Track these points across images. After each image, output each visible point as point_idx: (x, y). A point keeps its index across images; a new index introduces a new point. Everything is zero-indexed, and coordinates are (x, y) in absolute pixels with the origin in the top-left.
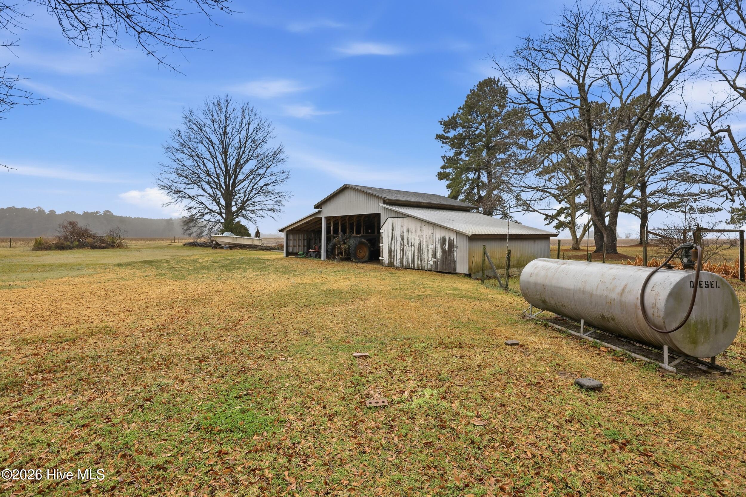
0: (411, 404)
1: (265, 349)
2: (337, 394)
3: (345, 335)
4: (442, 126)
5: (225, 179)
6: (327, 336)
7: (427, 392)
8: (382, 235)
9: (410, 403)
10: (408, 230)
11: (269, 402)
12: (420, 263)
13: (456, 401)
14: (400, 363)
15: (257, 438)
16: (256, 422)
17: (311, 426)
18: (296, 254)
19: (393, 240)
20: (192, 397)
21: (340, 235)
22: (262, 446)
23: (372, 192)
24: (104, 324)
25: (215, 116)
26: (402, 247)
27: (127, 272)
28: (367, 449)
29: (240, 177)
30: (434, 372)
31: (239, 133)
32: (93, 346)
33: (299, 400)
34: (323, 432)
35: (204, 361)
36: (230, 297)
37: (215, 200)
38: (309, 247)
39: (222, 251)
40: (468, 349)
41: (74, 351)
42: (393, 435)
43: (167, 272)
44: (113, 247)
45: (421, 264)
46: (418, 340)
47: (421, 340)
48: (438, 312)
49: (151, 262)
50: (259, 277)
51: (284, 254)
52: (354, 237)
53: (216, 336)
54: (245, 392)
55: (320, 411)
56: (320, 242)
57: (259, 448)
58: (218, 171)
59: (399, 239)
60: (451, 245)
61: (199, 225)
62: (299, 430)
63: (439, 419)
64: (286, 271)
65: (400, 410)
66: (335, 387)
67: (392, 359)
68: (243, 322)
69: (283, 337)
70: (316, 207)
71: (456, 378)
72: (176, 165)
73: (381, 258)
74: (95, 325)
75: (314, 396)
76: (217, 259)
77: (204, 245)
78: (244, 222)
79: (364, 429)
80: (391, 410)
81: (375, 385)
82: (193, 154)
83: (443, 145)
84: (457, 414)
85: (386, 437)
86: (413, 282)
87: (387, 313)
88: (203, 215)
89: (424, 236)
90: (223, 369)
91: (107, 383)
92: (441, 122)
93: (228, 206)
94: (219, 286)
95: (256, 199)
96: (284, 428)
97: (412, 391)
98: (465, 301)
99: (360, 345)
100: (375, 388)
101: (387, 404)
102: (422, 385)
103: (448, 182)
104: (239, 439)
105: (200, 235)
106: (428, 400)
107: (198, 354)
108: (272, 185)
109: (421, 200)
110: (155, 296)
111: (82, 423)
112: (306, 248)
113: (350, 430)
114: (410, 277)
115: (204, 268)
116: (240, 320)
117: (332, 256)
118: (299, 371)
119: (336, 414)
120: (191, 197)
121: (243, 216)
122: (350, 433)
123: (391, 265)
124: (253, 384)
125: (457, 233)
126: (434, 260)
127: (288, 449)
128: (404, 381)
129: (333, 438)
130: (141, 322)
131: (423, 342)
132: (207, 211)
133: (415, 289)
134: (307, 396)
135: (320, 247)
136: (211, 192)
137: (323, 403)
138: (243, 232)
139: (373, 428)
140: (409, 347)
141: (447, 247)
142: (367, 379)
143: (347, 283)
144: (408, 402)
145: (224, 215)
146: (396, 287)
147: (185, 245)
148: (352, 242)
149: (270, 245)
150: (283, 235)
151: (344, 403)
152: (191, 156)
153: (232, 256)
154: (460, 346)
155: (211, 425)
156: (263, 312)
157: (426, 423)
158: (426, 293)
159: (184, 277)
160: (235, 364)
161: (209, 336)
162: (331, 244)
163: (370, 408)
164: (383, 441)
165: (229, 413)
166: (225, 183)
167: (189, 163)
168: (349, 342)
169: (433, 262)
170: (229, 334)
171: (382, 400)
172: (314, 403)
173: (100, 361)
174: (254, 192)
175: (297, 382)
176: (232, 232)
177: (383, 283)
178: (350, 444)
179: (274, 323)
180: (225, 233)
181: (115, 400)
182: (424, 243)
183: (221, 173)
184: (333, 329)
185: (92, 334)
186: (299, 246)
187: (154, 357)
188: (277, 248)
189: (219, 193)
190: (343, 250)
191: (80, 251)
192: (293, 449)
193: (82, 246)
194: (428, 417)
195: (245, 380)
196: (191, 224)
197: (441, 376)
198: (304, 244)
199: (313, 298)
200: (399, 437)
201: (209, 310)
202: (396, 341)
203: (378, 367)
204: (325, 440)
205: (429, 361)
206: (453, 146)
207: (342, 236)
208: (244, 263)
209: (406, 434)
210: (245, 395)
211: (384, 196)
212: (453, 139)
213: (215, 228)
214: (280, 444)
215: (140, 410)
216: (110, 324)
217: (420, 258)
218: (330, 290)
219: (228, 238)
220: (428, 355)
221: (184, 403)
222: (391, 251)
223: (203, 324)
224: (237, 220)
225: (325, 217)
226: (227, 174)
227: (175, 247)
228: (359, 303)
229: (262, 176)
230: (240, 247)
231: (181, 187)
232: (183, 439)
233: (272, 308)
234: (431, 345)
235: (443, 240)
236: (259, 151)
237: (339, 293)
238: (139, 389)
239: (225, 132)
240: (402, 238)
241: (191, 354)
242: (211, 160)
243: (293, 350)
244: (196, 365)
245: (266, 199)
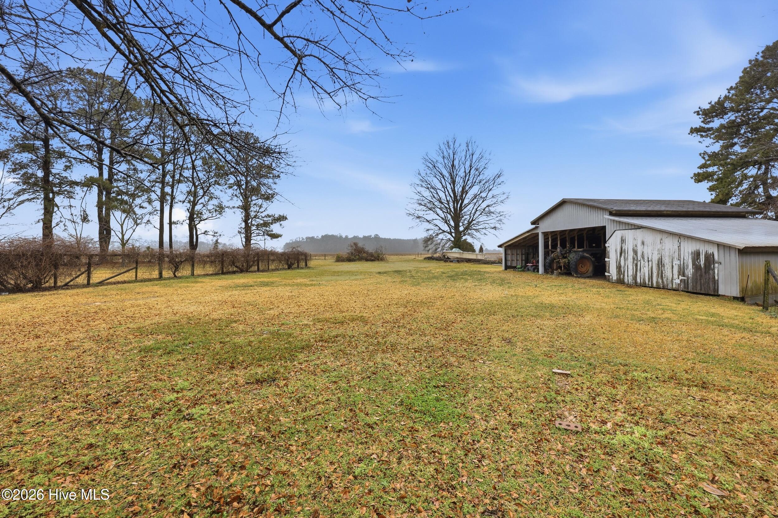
0: (613, 439)
1: (467, 350)
2: (526, 406)
3: (549, 349)
4: (700, 116)
5: (454, 204)
6: (529, 347)
7: (639, 431)
8: (608, 249)
9: (611, 437)
10: (643, 243)
11: (460, 397)
12: (660, 281)
13: (680, 453)
14: (608, 390)
15: (443, 426)
16: (446, 412)
17: (493, 429)
18: (514, 268)
19: (623, 254)
20: (403, 379)
21: (558, 250)
22: (446, 433)
23: (595, 204)
24: (361, 314)
25: (445, 153)
26: (636, 262)
27: (383, 278)
28: (547, 471)
29: (466, 201)
30: (654, 409)
31: (464, 164)
32: (352, 329)
33: (488, 402)
34: (503, 439)
35: (418, 352)
36: (450, 302)
37: (446, 222)
38: (527, 261)
39: (451, 264)
40: (716, 392)
41: (341, 331)
42: (581, 466)
43: (408, 279)
44: (378, 260)
45: (663, 282)
46: (639, 369)
47: (644, 369)
48: (677, 340)
49: (400, 271)
50: (477, 287)
51: (503, 268)
52: (575, 252)
53: (432, 333)
54: (442, 384)
55: (505, 418)
56: (538, 257)
57: (443, 435)
58: (448, 198)
59: (631, 254)
60: (709, 259)
61: (434, 243)
62: (481, 430)
63: (649, 467)
64: (502, 282)
65: (596, 441)
66: (526, 398)
67: (598, 383)
68: (455, 324)
69: (487, 342)
70: (533, 223)
71: (688, 424)
72: (417, 197)
73: (606, 274)
74: (356, 314)
75: (502, 402)
76: (445, 271)
77: (438, 259)
78: (469, 240)
79: (547, 449)
80: (586, 439)
81: (572, 406)
82: (429, 186)
83: (701, 140)
84: (677, 468)
85: (572, 466)
86: (648, 302)
87: (604, 333)
88: (437, 235)
89: (667, 250)
90: (430, 361)
91: (354, 356)
92: (698, 112)
93: (457, 227)
94: (443, 292)
95: (480, 220)
96: (468, 423)
97: (617, 425)
98: (725, 331)
99: (564, 363)
100: (570, 409)
101: (581, 431)
102: (633, 421)
103: (711, 184)
104: (429, 422)
105: (435, 251)
106: (636, 440)
107: (416, 345)
108: (493, 205)
109: (663, 208)
110: (396, 297)
111: (334, 379)
112: (524, 262)
113: (532, 445)
114: (644, 296)
115: (435, 277)
116: (453, 323)
117: (550, 270)
118: (494, 376)
119: (521, 424)
120: (428, 221)
121: (469, 234)
122: (531, 448)
123: (620, 281)
124: (450, 379)
125: (719, 245)
126: (681, 278)
127: (468, 444)
128: (609, 411)
129: (512, 447)
130: (383, 315)
131: (645, 371)
132: (441, 231)
133: (648, 310)
134: (496, 401)
135: (538, 262)
136: (443, 216)
137: (510, 410)
138: (469, 248)
139: (558, 451)
140: (625, 374)
141: (702, 263)
142: (563, 398)
143: (563, 298)
144: (608, 435)
145: (453, 235)
146: (621, 306)
147: (425, 259)
148: (573, 257)
149: (492, 259)
150: (502, 250)
151: (532, 416)
152: (428, 188)
153: (459, 268)
154: (704, 386)
155: (410, 404)
156: (474, 317)
157: (628, 466)
158: (664, 316)
159: (419, 284)
160: (441, 358)
161: (427, 332)
162: (549, 258)
163: (559, 429)
164: (568, 468)
165: (426, 397)
166: (454, 207)
167: (427, 194)
168: (551, 357)
169: (681, 281)
170: (442, 332)
171: (575, 425)
172: (501, 408)
173: (353, 339)
174: (478, 213)
175: (489, 386)
176: (460, 248)
177: (606, 300)
178: (528, 459)
179: (481, 329)
180: (454, 249)
181: (355, 369)
182: (667, 258)
183: (451, 200)
184: (537, 342)
185: (353, 320)
186: (517, 260)
187: (386, 342)
188: (497, 262)
189: (449, 217)
190: (562, 264)
191: (360, 262)
192: (472, 445)
193: (361, 259)
194: (633, 460)
195: (445, 374)
196: (429, 243)
197: (664, 417)
198: (522, 258)
199: (522, 310)
200: (588, 470)
201: (431, 311)
202: (609, 364)
203: (579, 388)
204: (504, 447)
205: (650, 395)
206: (718, 138)
207: (561, 251)
208: (467, 274)
209: (598, 471)
210: (442, 386)
211: (609, 207)
212: (718, 130)
213: (447, 245)
214: (461, 437)
215: (368, 380)
216: (365, 315)
217: (661, 274)
218: (542, 303)
219: (456, 253)
220: (649, 388)
221: (397, 381)
222: (620, 267)
223: (424, 322)
224: (464, 238)
225: (543, 233)
226: (455, 200)
227: (418, 261)
228: (571, 319)
229: (484, 200)
230: (466, 261)
231: (421, 214)
232: (390, 409)
233: (482, 314)
234: (657, 378)
235: (696, 255)
236: (481, 177)
237: (551, 307)
238: (371, 364)
239: (453, 165)
240: (635, 252)
241: (411, 345)
242: (443, 189)
243: (492, 355)
244: (412, 354)
245: (489, 218)
